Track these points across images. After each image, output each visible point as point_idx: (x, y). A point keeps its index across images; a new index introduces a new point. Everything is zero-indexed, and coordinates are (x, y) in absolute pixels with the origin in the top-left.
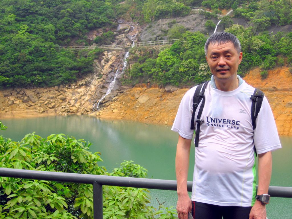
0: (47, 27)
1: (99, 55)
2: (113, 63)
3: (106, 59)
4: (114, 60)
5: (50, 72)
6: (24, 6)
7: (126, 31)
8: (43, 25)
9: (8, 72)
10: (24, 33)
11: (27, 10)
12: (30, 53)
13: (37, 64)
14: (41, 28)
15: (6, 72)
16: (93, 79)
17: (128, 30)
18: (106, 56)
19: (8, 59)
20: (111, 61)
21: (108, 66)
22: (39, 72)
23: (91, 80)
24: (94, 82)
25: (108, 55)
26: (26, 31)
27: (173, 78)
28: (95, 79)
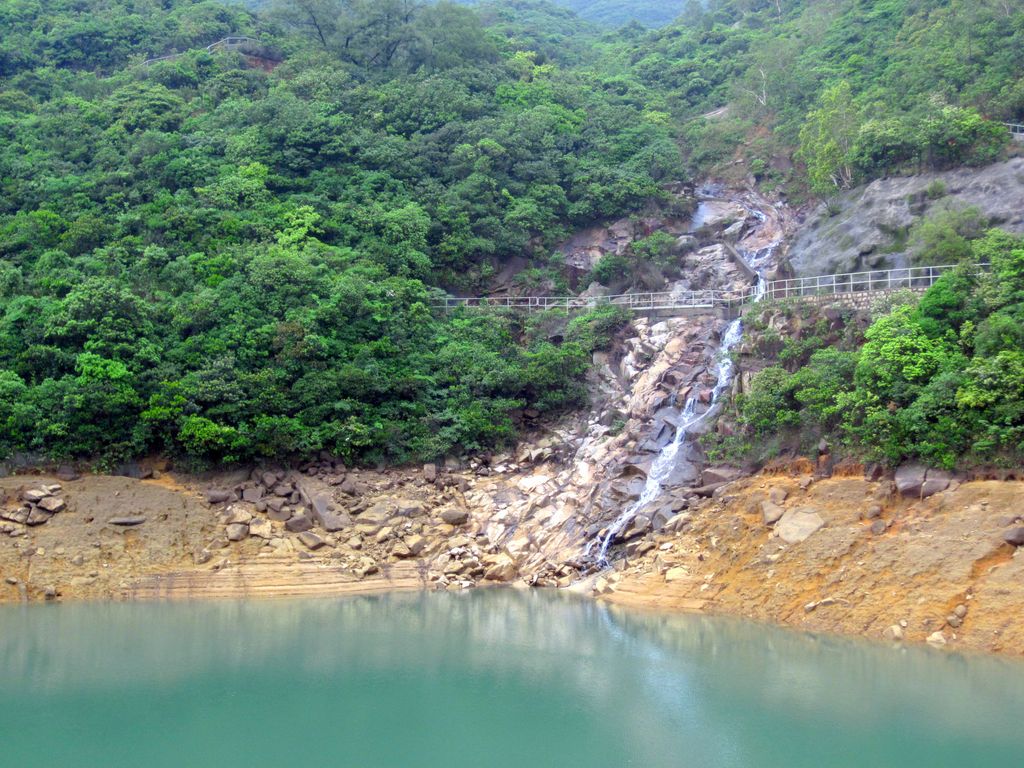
0: (395, 214)
1: (613, 334)
2: (673, 367)
3: (641, 351)
4: (677, 356)
5: (404, 404)
6: (305, 130)
7: (727, 231)
8: (378, 206)
9: (228, 401)
10: (300, 241)
11: (317, 146)
12: (324, 325)
13: (350, 370)
14: (371, 221)
15: (221, 400)
16: (584, 434)
17: (739, 225)
18: (644, 336)
19: (230, 347)
20: (666, 357)
21: (652, 379)
22: (358, 404)
23: (579, 440)
24: (591, 448)
25: (650, 334)
26: (310, 233)
27: (932, 434)
28: (596, 435)
